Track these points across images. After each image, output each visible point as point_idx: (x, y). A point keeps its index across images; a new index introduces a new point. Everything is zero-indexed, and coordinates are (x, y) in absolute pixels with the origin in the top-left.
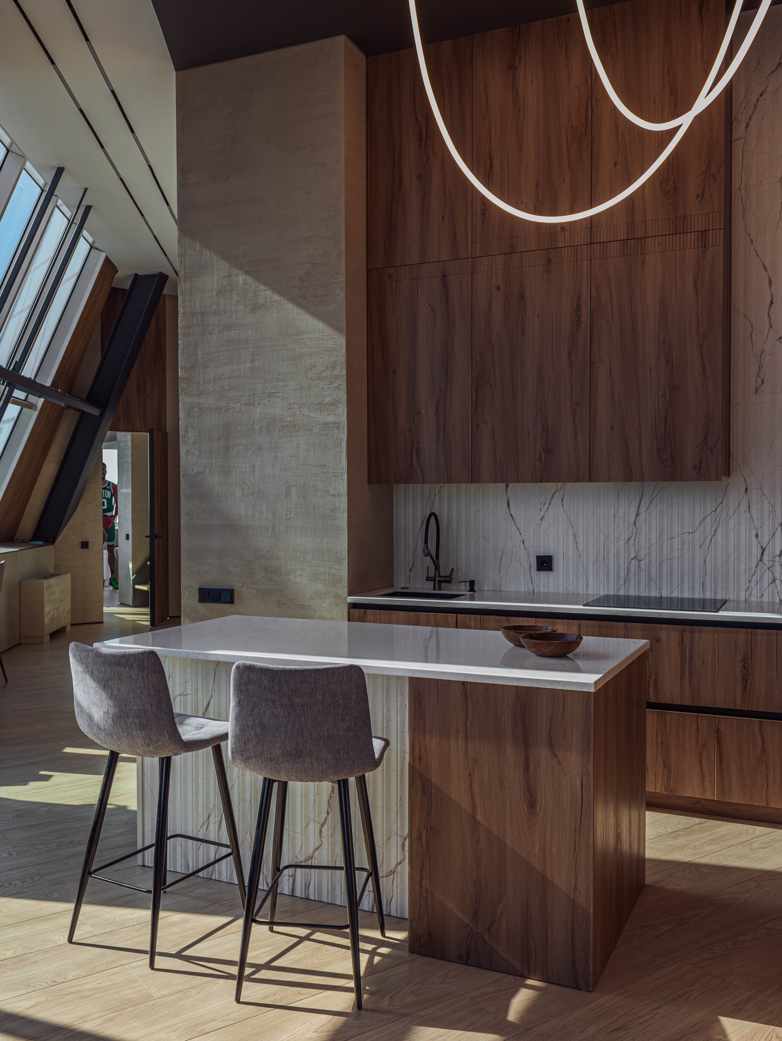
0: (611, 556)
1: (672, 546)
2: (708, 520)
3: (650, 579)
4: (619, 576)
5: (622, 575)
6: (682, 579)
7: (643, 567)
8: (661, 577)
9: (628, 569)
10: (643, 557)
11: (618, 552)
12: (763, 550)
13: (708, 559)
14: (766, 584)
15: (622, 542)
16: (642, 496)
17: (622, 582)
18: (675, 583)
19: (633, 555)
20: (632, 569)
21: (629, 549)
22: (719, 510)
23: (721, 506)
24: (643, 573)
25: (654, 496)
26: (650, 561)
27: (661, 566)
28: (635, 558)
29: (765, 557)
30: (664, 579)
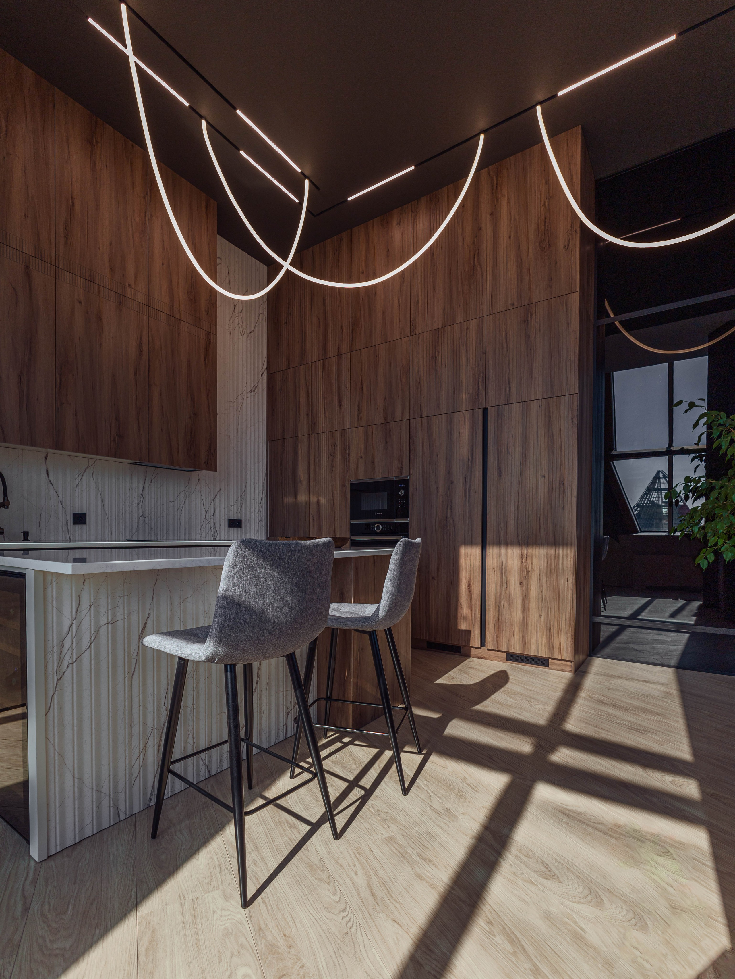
0: (127, 515)
1: (163, 509)
2: (182, 494)
3: (151, 529)
4: (132, 528)
5: (134, 526)
6: (169, 529)
7: (147, 522)
8: (157, 528)
9: (138, 523)
10: (147, 515)
11: (132, 512)
12: (206, 512)
13: (182, 517)
14: (207, 531)
15: (134, 506)
16: (146, 477)
17: (134, 531)
18: (165, 531)
19: (141, 514)
20: (141, 522)
21: (138, 510)
22: (186, 490)
23: (187, 487)
24: (147, 526)
25: (153, 478)
26: (151, 518)
27: (157, 521)
28: (142, 516)
29: (207, 517)
30: (159, 529)
